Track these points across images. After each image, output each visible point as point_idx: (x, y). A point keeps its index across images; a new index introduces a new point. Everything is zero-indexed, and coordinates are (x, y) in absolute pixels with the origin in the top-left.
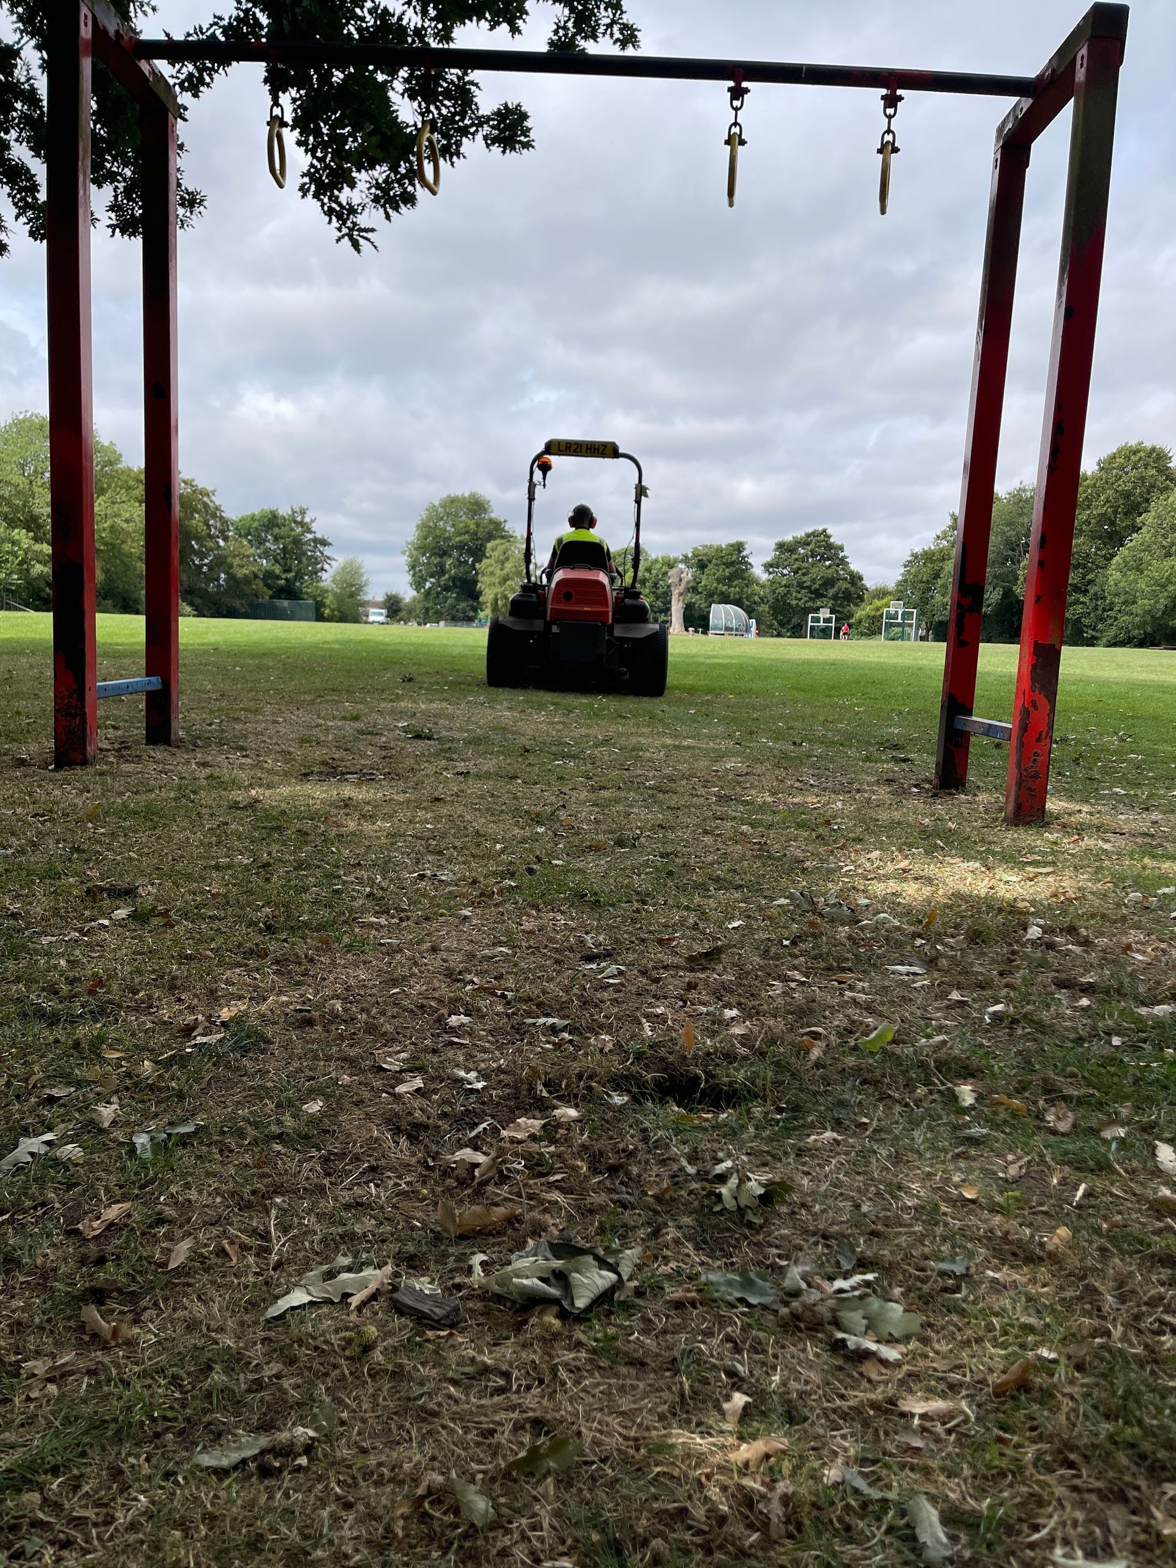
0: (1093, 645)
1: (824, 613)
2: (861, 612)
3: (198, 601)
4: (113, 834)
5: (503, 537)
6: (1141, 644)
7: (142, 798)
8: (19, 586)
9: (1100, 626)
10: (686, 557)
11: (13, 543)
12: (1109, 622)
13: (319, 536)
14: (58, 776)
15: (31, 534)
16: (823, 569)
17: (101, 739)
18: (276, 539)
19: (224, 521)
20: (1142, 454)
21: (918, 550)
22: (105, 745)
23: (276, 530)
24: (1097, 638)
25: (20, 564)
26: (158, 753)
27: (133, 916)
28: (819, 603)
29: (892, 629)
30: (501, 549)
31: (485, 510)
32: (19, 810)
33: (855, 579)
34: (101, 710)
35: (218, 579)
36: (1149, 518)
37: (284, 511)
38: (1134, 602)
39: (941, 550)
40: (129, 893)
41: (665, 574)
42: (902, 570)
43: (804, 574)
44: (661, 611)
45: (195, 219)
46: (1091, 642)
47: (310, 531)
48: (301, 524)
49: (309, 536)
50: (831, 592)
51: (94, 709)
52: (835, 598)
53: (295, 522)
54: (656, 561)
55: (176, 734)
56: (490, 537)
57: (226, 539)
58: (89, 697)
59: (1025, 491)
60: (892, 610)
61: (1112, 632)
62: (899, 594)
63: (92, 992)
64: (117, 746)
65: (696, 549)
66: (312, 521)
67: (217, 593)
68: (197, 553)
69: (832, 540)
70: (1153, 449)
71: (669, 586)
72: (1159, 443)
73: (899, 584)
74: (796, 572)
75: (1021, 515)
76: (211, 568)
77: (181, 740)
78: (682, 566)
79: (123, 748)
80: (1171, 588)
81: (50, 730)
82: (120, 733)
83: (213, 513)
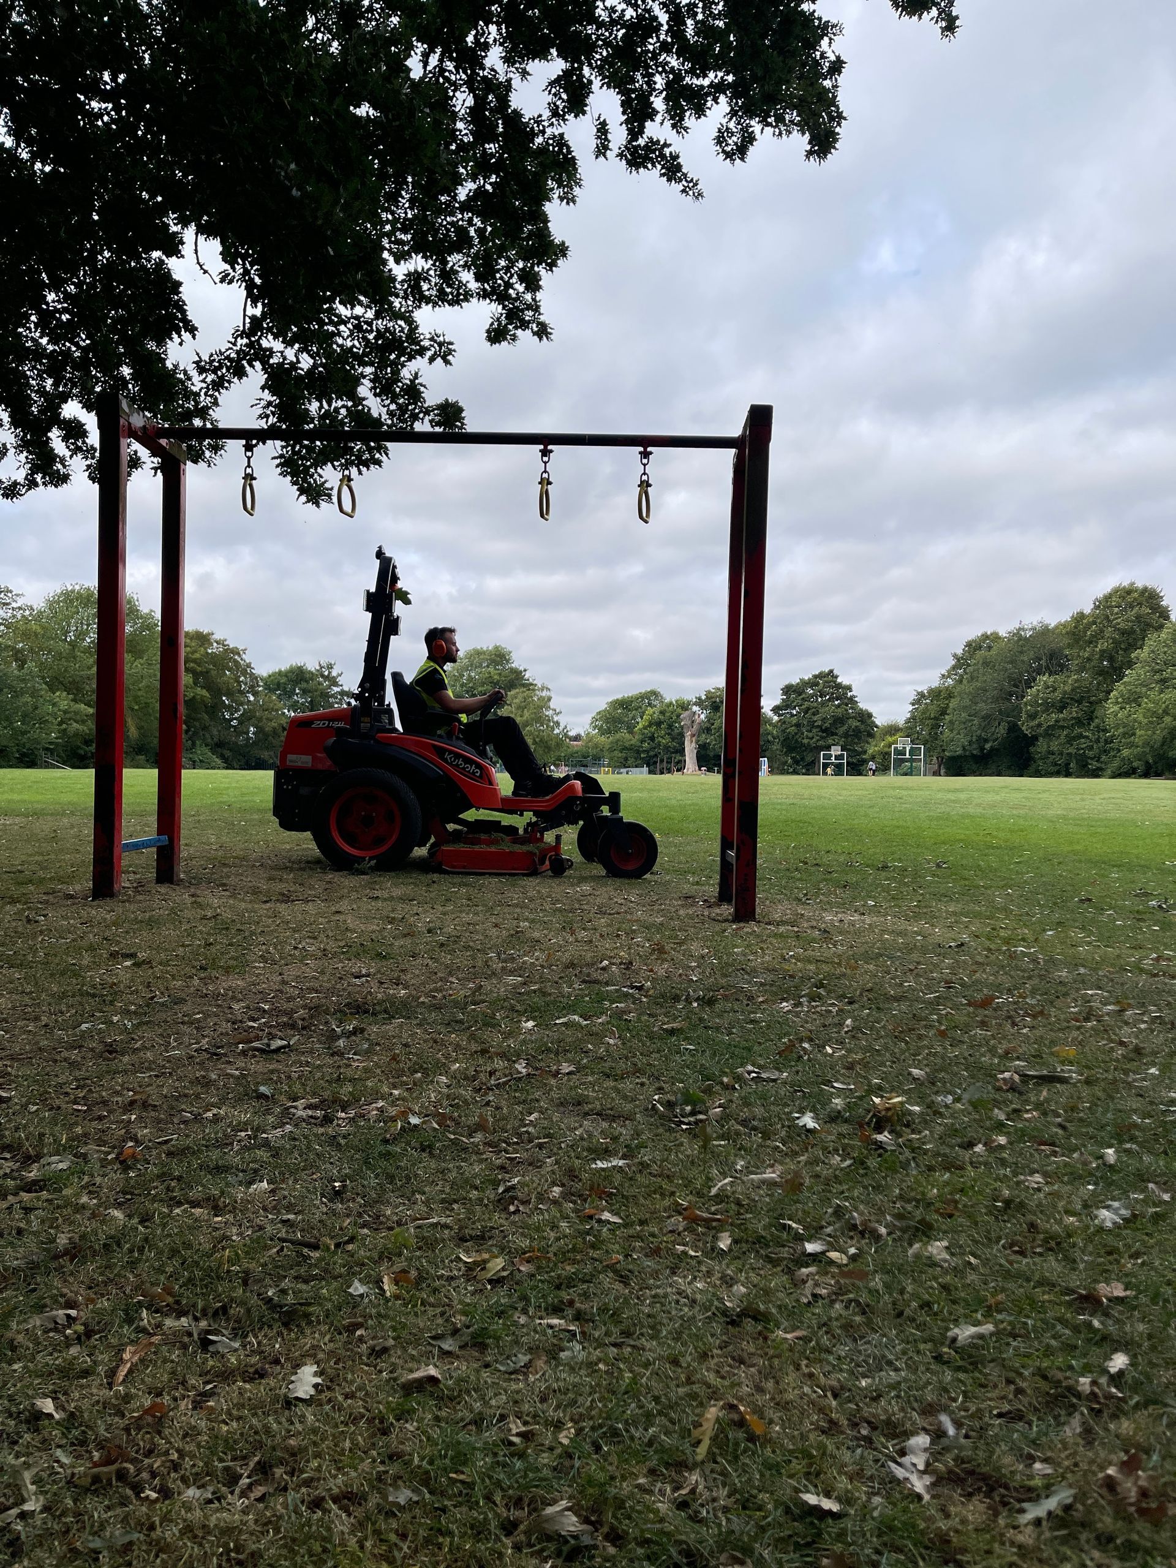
0: (1097, 776)
1: (836, 751)
2: (873, 748)
3: (228, 753)
4: (127, 932)
5: (524, 685)
6: (1146, 775)
7: (147, 915)
8: (57, 744)
9: (1104, 757)
10: (700, 699)
11: (54, 705)
12: (1112, 754)
13: (346, 689)
14: (95, 903)
15: (71, 696)
16: (832, 709)
17: (124, 881)
18: (305, 692)
19: (254, 677)
20: (1136, 595)
21: (924, 688)
22: (127, 885)
23: (304, 685)
24: (1101, 769)
25: (60, 724)
26: (163, 889)
27: (134, 964)
28: (831, 742)
29: (902, 765)
30: (520, 696)
31: (508, 661)
32: (72, 922)
33: (865, 717)
34: (126, 860)
35: (247, 733)
36: (1143, 654)
37: (312, 666)
38: (1134, 734)
39: (947, 688)
40: (132, 956)
41: (678, 716)
42: (911, 708)
43: (814, 714)
44: (676, 752)
45: (217, 459)
46: (1096, 774)
47: (336, 684)
48: (327, 678)
49: (336, 689)
50: (842, 730)
51: (120, 858)
52: (846, 735)
53: (322, 676)
54: (671, 703)
55: (178, 875)
56: (511, 685)
57: (255, 694)
58: (116, 851)
59: (1023, 629)
60: (900, 746)
61: (1116, 764)
62: (909, 730)
63: (111, 987)
64: (135, 885)
65: (709, 692)
66: (340, 675)
67: (246, 745)
68: (229, 708)
69: (839, 680)
70: (1145, 589)
71: (682, 727)
72: (1150, 584)
73: (908, 721)
74: (806, 712)
75: (1021, 652)
76: (241, 723)
77: (182, 880)
78: (695, 708)
79: (139, 887)
80: (1168, 719)
81: (90, 875)
82: (138, 876)
83: (246, 670)
